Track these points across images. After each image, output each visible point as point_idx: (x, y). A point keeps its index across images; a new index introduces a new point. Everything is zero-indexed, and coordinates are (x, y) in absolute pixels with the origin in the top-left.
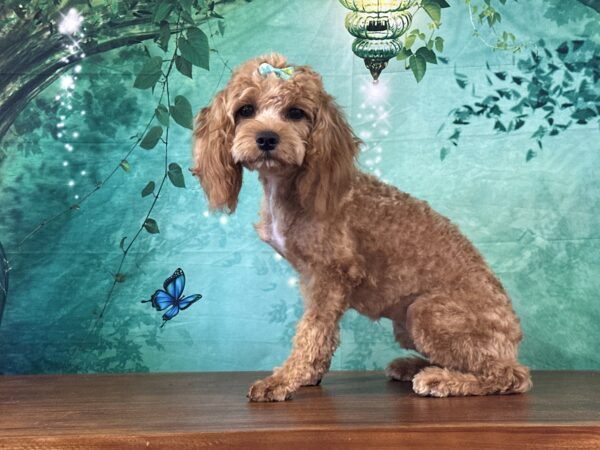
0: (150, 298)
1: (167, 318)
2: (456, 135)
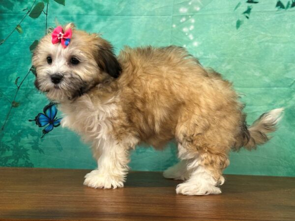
0: (34, 119)
1: (45, 132)
2: (248, 11)
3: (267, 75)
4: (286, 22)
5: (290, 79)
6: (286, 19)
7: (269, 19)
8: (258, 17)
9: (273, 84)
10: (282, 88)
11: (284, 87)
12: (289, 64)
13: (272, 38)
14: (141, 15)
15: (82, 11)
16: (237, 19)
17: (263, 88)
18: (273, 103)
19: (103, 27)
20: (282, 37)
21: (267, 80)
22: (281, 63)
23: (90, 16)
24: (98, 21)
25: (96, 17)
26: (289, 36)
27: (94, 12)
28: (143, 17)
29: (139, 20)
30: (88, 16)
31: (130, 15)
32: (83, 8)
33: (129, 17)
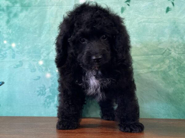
3: (145, 47)
4: (157, 7)
5: (162, 49)
6: (157, 5)
7: (144, 6)
8: (136, 5)
9: (150, 53)
10: (157, 56)
11: (158, 55)
12: (161, 38)
13: (147, 19)
14: (53, 6)
15: (10, 4)
16: (121, 7)
17: (143, 56)
18: (151, 67)
19: (26, 16)
20: (154, 18)
21: (145, 50)
22: (155, 37)
23: (16, 8)
24: (22, 11)
25: (20, 8)
26: (159, 18)
27: (18, 5)
28: (54, 7)
29: (51, 9)
30: (14, 7)
31: (45, 6)
32: (11, 2)
33: (44, 7)
